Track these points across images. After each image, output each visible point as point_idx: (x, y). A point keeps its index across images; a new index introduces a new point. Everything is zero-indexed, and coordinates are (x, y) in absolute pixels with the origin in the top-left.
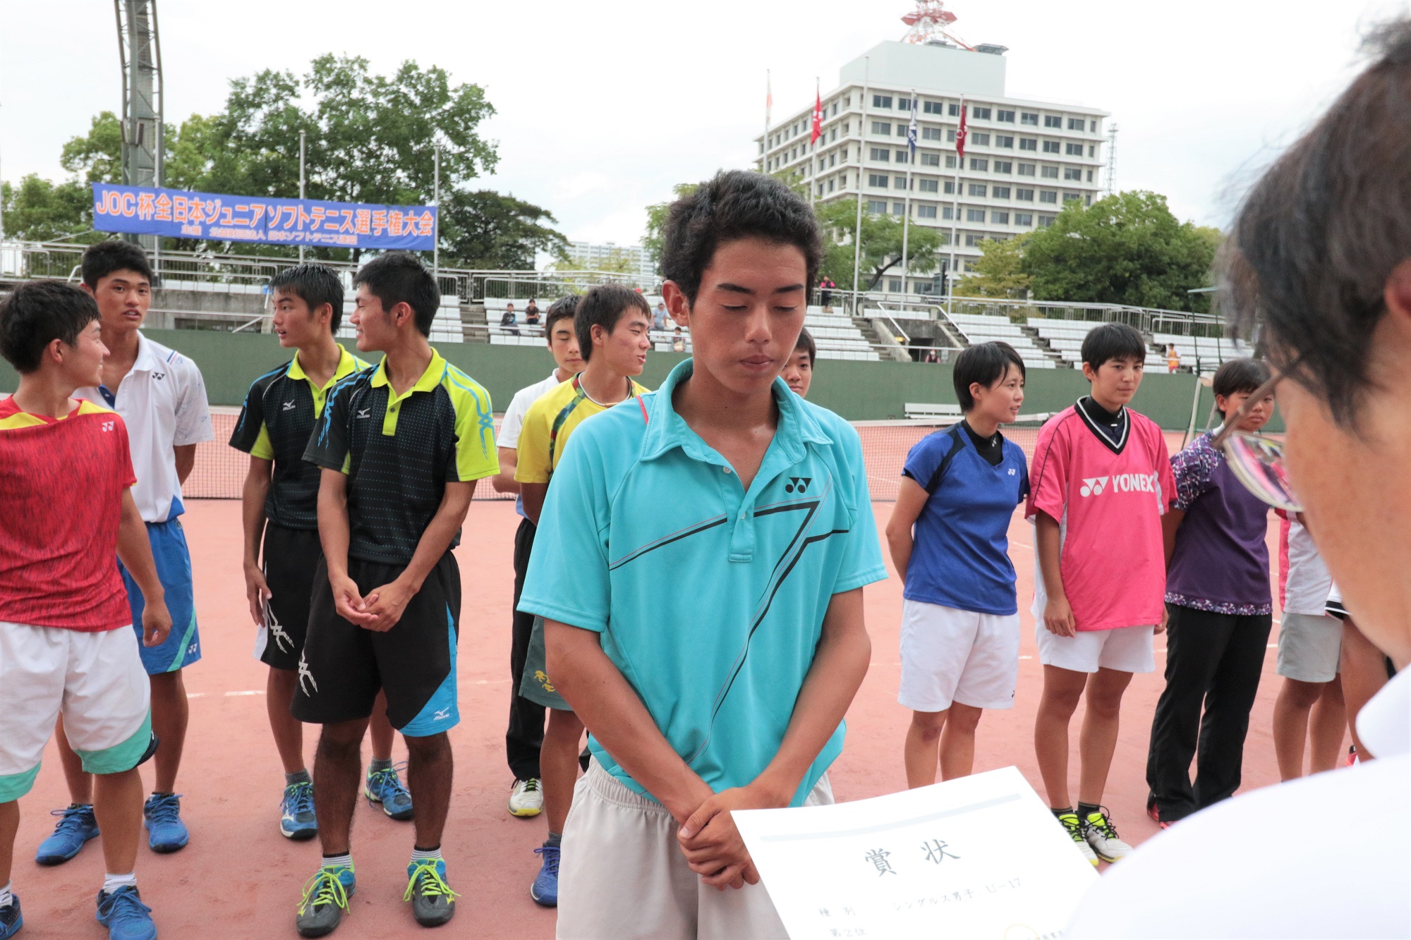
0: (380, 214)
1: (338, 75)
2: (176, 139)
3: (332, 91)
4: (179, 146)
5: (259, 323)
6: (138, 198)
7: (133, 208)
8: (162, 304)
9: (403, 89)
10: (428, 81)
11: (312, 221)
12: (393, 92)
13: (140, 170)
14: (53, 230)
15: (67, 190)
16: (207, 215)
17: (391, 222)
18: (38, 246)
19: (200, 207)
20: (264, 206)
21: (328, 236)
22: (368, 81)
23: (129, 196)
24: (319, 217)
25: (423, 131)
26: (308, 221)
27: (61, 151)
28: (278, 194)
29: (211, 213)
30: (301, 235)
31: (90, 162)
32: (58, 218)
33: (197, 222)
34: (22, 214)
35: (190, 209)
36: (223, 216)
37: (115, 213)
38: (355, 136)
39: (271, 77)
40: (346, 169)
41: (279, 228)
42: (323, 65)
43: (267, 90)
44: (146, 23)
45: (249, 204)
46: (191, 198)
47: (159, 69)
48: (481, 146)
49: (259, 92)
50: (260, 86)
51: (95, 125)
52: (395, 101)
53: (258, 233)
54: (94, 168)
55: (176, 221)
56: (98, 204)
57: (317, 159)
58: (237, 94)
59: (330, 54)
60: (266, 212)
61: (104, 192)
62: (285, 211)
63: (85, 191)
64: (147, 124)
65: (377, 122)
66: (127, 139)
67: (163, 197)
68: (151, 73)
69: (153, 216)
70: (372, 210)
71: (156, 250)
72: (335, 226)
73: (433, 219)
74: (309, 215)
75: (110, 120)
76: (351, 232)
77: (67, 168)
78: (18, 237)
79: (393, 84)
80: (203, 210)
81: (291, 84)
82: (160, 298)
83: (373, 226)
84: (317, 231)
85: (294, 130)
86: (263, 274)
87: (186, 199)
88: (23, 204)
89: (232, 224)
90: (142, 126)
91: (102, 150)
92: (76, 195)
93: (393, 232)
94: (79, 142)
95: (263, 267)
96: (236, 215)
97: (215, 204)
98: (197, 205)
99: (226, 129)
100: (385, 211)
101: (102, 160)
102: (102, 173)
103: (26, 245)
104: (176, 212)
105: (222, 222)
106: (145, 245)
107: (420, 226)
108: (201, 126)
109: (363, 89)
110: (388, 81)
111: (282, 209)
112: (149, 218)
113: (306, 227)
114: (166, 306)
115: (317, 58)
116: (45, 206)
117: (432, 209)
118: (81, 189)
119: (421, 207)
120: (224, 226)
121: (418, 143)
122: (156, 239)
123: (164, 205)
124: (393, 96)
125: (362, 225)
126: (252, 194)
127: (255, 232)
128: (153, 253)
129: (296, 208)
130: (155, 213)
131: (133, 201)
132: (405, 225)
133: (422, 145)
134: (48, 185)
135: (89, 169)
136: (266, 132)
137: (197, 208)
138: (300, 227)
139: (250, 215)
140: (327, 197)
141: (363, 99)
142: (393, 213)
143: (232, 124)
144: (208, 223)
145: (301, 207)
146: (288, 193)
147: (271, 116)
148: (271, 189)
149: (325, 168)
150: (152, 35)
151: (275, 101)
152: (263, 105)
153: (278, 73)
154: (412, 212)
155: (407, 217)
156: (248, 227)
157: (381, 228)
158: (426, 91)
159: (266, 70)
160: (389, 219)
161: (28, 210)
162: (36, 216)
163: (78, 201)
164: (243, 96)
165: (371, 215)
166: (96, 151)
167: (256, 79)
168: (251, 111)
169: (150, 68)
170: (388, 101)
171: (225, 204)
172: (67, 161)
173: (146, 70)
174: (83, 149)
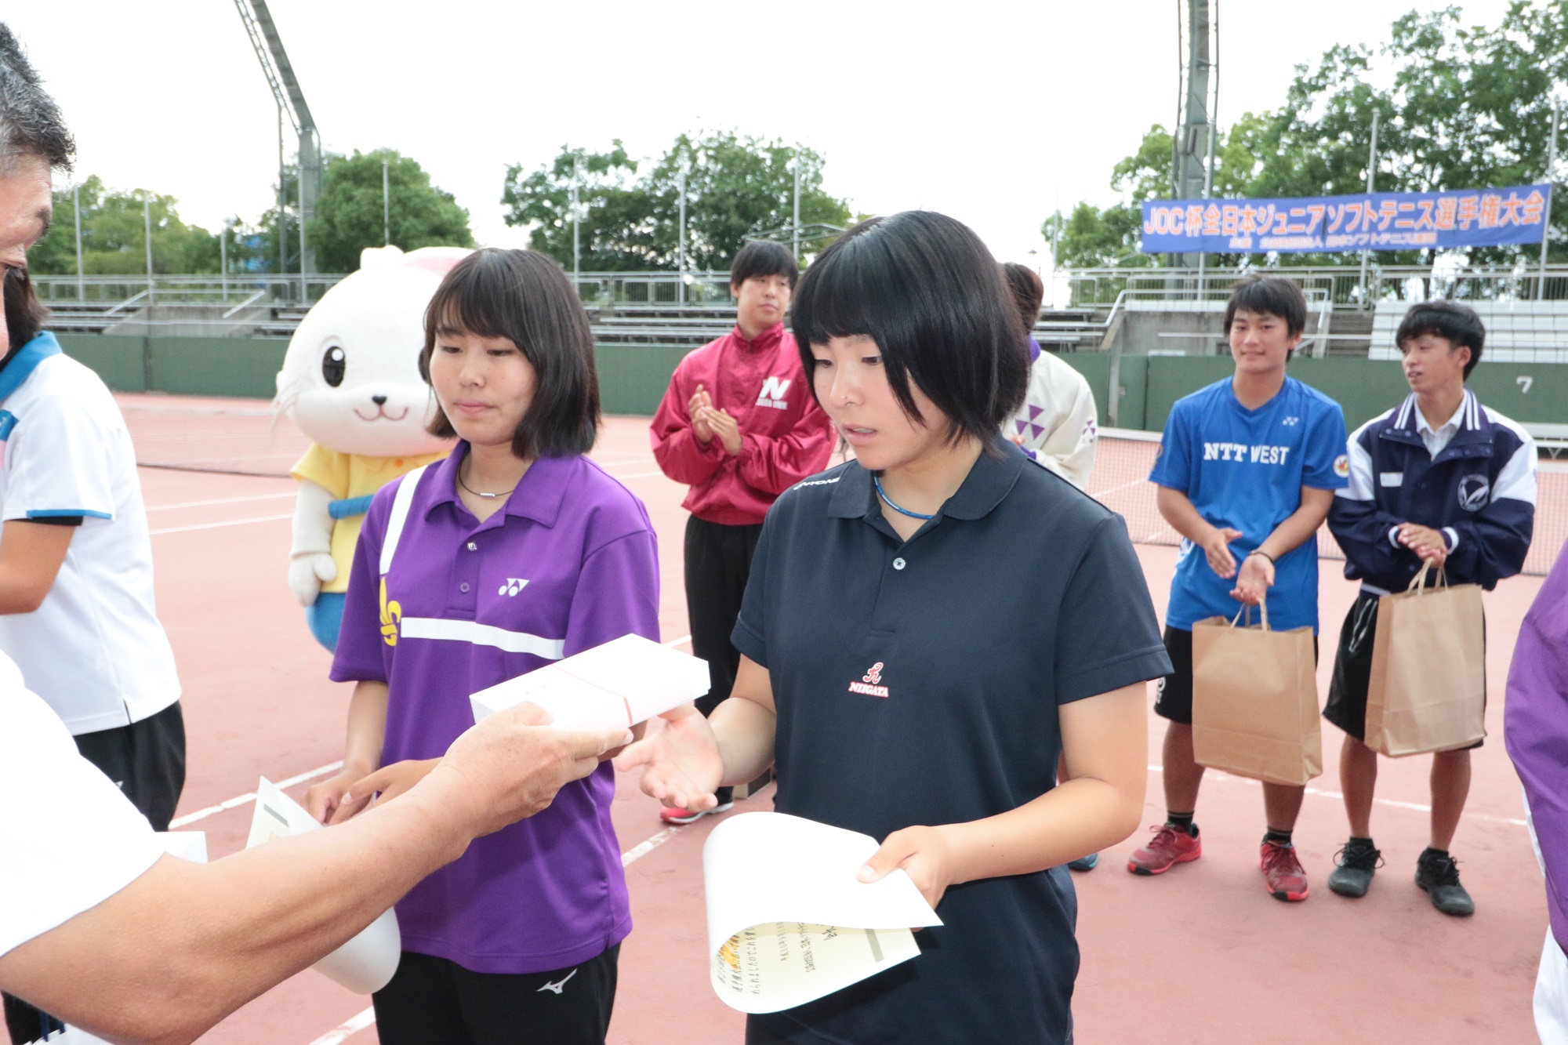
0: (1469, 202)
1: (1422, 35)
2: (1224, 143)
3: (1414, 54)
4: (1228, 150)
5: (1311, 346)
6: (1187, 213)
7: (1181, 225)
8: (1203, 327)
9: (1511, 35)
10: (1547, 19)
11: (1381, 219)
12: (1497, 42)
13: (1189, 181)
14: (1098, 256)
15: (1113, 213)
16: (1259, 224)
17: (1485, 211)
18: (1083, 274)
19: (1251, 216)
20: (1323, 207)
21: (1398, 236)
22: (1463, 35)
23: (1178, 211)
24: (1388, 213)
25: (1535, 86)
26: (1375, 220)
27: (1112, 172)
28: (1338, 191)
29: (1262, 222)
30: (1366, 237)
31: (1137, 180)
32: (1101, 243)
33: (1247, 233)
34: (1072, 241)
35: (1241, 219)
36: (1276, 223)
37: (1162, 231)
38: (1441, 108)
39: (1340, 51)
40: (1425, 150)
41: (1341, 231)
42: (1401, 27)
43: (1334, 68)
44: (1206, 14)
45: (1305, 206)
46: (1242, 206)
47: (1217, 66)
49: (1323, 74)
50: (1325, 65)
51: (1145, 139)
52: (1499, 54)
53: (1314, 240)
54: (1141, 186)
55: (1224, 234)
56: (1146, 223)
57: (1393, 142)
58: (1298, 80)
59: (1414, 11)
60: (1326, 214)
61: (1153, 210)
62: (1348, 210)
63: (1130, 212)
64: (1200, 128)
65: (1471, 86)
66: (1179, 148)
67: (1213, 208)
68: (1208, 71)
69: (1201, 231)
70: (1459, 197)
71: (1201, 269)
72: (1409, 223)
73: (1543, 200)
74: (1377, 211)
75: (1159, 131)
76: (1429, 227)
77: (1114, 189)
78: (1065, 267)
79: (1496, 31)
80: (1255, 219)
81: (1362, 55)
82: (1202, 322)
83: (1459, 218)
84: (1386, 231)
85: (1364, 111)
86: (1316, 287)
87: (1236, 208)
88: (1073, 232)
89: (1285, 232)
90: (1196, 131)
91: (1149, 165)
92: (1121, 217)
93: (1486, 223)
94: (1129, 160)
95: (1317, 280)
96: (1291, 220)
97: (1269, 211)
98: (1248, 214)
99: (1284, 123)
100: (1476, 198)
101: (1148, 178)
102: (1147, 190)
103: (1073, 274)
104: (1225, 224)
105: (1275, 231)
106: (1189, 264)
107: (1524, 212)
108: (1252, 123)
109: (1453, 45)
110: (1489, 29)
111: (1343, 208)
112: (1197, 234)
113: (1373, 227)
114: (1208, 330)
115: (1398, 19)
116: (1092, 232)
117: (1544, 189)
118: (1126, 210)
119: (1527, 188)
120: (1277, 236)
121: (1526, 102)
122: (1202, 256)
123: (1212, 217)
124: (1496, 47)
125: (1445, 218)
126: (1309, 195)
127: (1311, 239)
128: (1197, 273)
129: (1361, 205)
130: (1204, 227)
131: (1181, 217)
132: (1503, 212)
133: (1533, 105)
134: (1095, 210)
135: (1135, 188)
136: (1331, 118)
137: (1248, 217)
138: (1365, 227)
139: (1306, 220)
140: (1398, 189)
141: (1453, 59)
142: (1487, 198)
143: (1291, 115)
144: (1260, 231)
145: (1368, 203)
146: (1350, 188)
147: (1338, 100)
148: (1329, 186)
149: (1399, 152)
150: (1212, 28)
151: (1343, 79)
152: (1328, 87)
153: (1349, 46)
154: (1513, 195)
155: (1506, 202)
156: (1304, 234)
157: (1469, 219)
158: (1543, 32)
159: (1334, 45)
160: (1482, 207)
161: (1076, 238)
162: (1083, 243)
163: (1122, 224)
164: (1305, 80)
165: (1458, 205)
166: (1144, 167)
167: (1322, 57)
168: (1313, 96)
169: (1208, 65)
170: (1489, 55)
171: (1279, 210)
172: (1115, 181)
173: (1203, 68)
174: (1131, 167)
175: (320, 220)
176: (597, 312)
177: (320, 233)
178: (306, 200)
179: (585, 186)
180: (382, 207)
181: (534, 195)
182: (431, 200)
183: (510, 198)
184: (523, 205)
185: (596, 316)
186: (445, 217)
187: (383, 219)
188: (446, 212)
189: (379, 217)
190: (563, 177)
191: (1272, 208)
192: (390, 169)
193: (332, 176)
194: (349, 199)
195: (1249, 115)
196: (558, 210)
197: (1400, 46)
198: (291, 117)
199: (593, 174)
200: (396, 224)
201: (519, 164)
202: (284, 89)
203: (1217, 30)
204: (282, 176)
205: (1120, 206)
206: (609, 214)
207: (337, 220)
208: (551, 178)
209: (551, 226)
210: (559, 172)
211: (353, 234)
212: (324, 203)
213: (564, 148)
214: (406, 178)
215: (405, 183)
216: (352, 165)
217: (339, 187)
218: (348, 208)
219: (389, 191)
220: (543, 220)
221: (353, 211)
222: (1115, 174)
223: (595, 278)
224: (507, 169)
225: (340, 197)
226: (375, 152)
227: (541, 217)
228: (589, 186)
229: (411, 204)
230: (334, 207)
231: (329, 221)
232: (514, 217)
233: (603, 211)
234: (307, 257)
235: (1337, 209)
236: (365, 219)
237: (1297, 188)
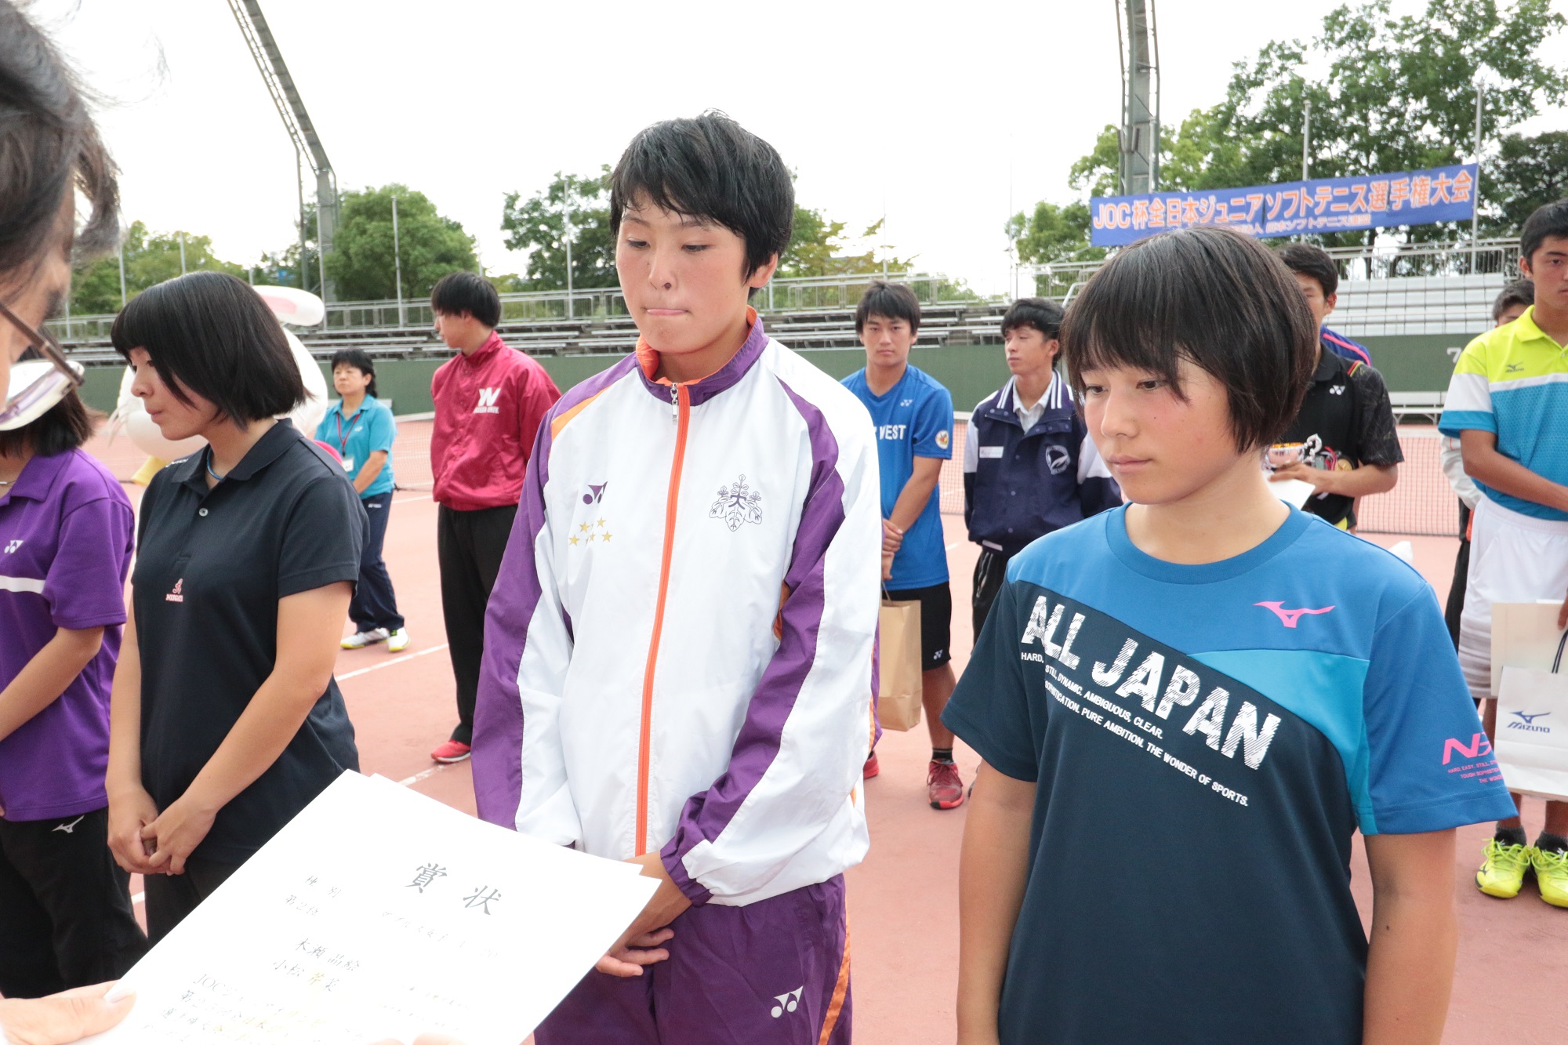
0: (1400, 184)
1: (1353, 27)
2: (1175, 139)
3: (1346, 47)
4: (1177, 145)
6: (1133, 207)
7: (1128, 218)
9: (1435, 24)
11: (1317, 204)
12: (1423, 31)
13: (1135, 177)
14: (1057, 251)
15: (1072, 210)
16: (1201, 214)
17: (1416, 191)
18: (1046, 269)
19: (1194, 207)
20: (1262, 196)
21: (1335, 219)
22: (1391, 25)
23: (1124, 206)
24: (1323, 198)
25: (1460, 71)
26: (1311, 205)
28: (1282, 179)
29: (1204, 212)
30: (1303, 222)
31: (1094, 178)
32: (1061, 239)
34: (1033, 239)
35: (1184, 210)
36: (1218, 213)
37: (1111, 226)
38: (1372, 96)
39: (1275, 47)
40: (1360, 137)
41: (1279, 217)
42: (1334, 21)
43: (1271, 63)
44: (1144, 20)
45: (1245, 195)
46: (1185, 199)
47: (1157, 68)
48: (1545, 72)
49: (1262, 68)
50: (1262, 61)
51: (1100, 139)
52: (1426, 42)
53: (1254, 227)
54: (1098, 183)
55: (1169, 226)
56: (1095, 219)
57: (1327, 130)
58: (1237, 77)
60: (1265, 202)
61: (1105, 207)
62: (1285, 197)
63: (1088, 208)
64: (1142, 127)
65: (1401, 73)
66: (1124, 146)
67: (1157, 201)
68: (1149, 73)
69: (1147, 224)
70: (1391, 180)
72: (1345, 207)
73: (1471, 179)
74: (1313, 197)
75: (1109, 131)
76: (1363, 210)
77: (1073, 188)
78: (1031, 263)
79: (1421, 22)
80: (1197, 209)
81: (1296, 50)
83: (1392, 200)
84: (1322, 215)
85: (1297, 101)
87: (1180, 200)
88: (1034, 230)
90: (1138, 131)
91: (1105, 163)
92: (1079, 213)
93: (1416, 202)
94: (1085, 159)
96: (1232, 210)
97: (1210, 202)
98: (1191, 205)
99: (1226, 115)
100: (1407, 179)
101: (1105, 176)
102: (1105, 187)
104: (1169, 216)
107: (1453, 191)
108: (1200, 120)
109: (1383, 36)
110: (1416, 20)
111: (1283, 196)
112: (1143, 227)
113: (1310, 213)
115: (1329, 13)
116: (1052, 229)
117: (1472, 169)
118: (1084, 207)
119: (1455, 168)
121: (1454, 87)
123: (1157, 210)
124: (1421, 36)
125: (1377, 201)
126: (1250, 184)
127: (1251, 226)
129: (1298, 192)
130: (1149, 220)
131: (1128, 211)
132: (1434, 191)
133: (1460, 89)
134: (1055, 208)
135: (1092, 185)
136: (1268, 111)
137: (1191, 209)
138: (1302, 213)
139: (1246, 208)
140: (1337, 174)
141: (1384, 49)
142: (1417, 179)
143: (1231, 109)
145: (1304, 190)
146: (1290, 177)
147: (1276, 93)
148: (1273, 175)
149: (1334, 140)
150: (1150, 33)
151: (1279, 74)
152: (1266, 82)
153: (1284, 42)
154: (1442, 175)
155: (1436, 181)
156: (1245, 222)
157: (1402, 199)
158: (1466, 19)
159: (1269, 42)
160: (1413, 188)
161: (1037, 235)
162: (1043, 240)
163: (1079, 220)
164: (1244, 77)
165: (1390, 187)
166: (1099, 166)
167: (1258, 54)
168: (1252, 91)
169: (1148, 68)
170: (1415, 44)
171: (1219, 200)
172: (1073, 181)
173: (1144, 71)
174: (1088, 166)
175: (337, 253)
176: (589, 326)
177: (338, 264)
178: (323, 234)
179: (578, 209)
180: (393, 238)
181: (530, 220)
182: (436, 230)
183: (509, 224)
184: (522, 230)
185: (588, 329)
186: (451, 244)
187: (394, 249)
188: (452, 240)
189: (392, 248)
190: (557, 202)
191: (1213, 199)
192: (399, 203)
193: (346, 212)
194: (363, 232)
195: (1198, 112)
196: (554, 233)
197: (1332, 39)
198: (309, 160)
199: (585, 198)
200: (406, 253)
201: (516, 191)
202: (301, 134)
203: (1155, 35)
204: (302, 213)
205: (1078, 203)
206: (599, 235)
207: (352, 251)
208: (546, 204)
209: (549, 247)
210: (553, 198)
211: (368, 264)
212: (340, 237)
213: (558, 175)
214: (414, 211)
215: (413, 216)
216: (364, 201)
217: (353, 221)
218: (361, 240)
219: (398, 223)
220: (541, 243)
221: (368, 243)
222: (1073, 173)
223: (588, 294)
224: (506, 197)
225: (354, 231)
226: (385, 187)
227: (537, 240)
228: (582, 209)
229: (419, 235)
230: (349, 240)
231: (346, 253)
232: (514, 242)
233: (594, 232)
234: (325, 288)
235: (1274, 197)
236: (378, 250)
237: (1238, 179)
